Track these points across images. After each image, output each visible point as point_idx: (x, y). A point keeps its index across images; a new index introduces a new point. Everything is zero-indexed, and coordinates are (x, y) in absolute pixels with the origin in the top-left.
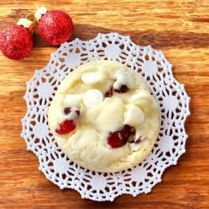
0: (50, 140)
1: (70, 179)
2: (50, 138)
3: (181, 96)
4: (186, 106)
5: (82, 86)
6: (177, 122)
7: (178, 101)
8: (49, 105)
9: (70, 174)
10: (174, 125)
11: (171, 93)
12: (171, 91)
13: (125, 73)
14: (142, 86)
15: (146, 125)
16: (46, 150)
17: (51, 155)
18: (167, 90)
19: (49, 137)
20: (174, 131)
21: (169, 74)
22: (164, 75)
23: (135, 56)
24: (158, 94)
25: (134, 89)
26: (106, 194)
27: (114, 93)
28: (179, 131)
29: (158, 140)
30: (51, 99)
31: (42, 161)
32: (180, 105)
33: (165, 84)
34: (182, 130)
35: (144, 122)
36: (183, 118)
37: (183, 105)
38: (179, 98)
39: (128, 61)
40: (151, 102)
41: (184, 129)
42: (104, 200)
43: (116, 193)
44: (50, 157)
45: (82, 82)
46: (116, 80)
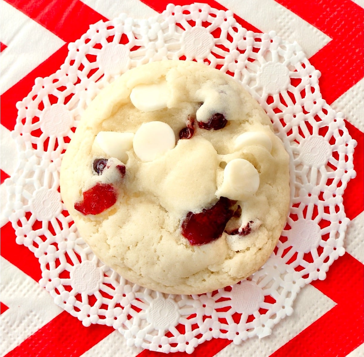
0: (65, 225)
1: (104, 307)
2: (65, 221)
3: (338, 138)
4: (346, 158)
5: (132, 115)
6: (328, 191)
7: (330, 148)
8: (64, 151)
9: (104, 295)
10: (321, 197)
11: (315, 130)
12: (316, 126)
13: (222, 88)
14: (257, 116)
15: (262, 198)
16: (55, 244)
17: (66, 255)
18: (307, 123)
19: (61, 218)
20: (321, 210)
21: (313, 90)
22: (303, 94)
23: (242, 52)
24: (290, 132)
25: (240, 123)
26: (178, 337)
27: (199, 130)
28: (332, 209)
29: (288, 227)
30: (67, 140)
31: (48, 267)
32: (336, 155)
33: (305, 112)
34: (337, 209)
35: (259, 192)
36: (340, 184)
37: (342, 156)
38: (332, 141)
39: (227, 62)
40: (273, 151)
41: (341, 206)
42: (174, 350)
43: (199, 336)
44: (63, 260)
45: (132, 107)
46: (201, 103)
